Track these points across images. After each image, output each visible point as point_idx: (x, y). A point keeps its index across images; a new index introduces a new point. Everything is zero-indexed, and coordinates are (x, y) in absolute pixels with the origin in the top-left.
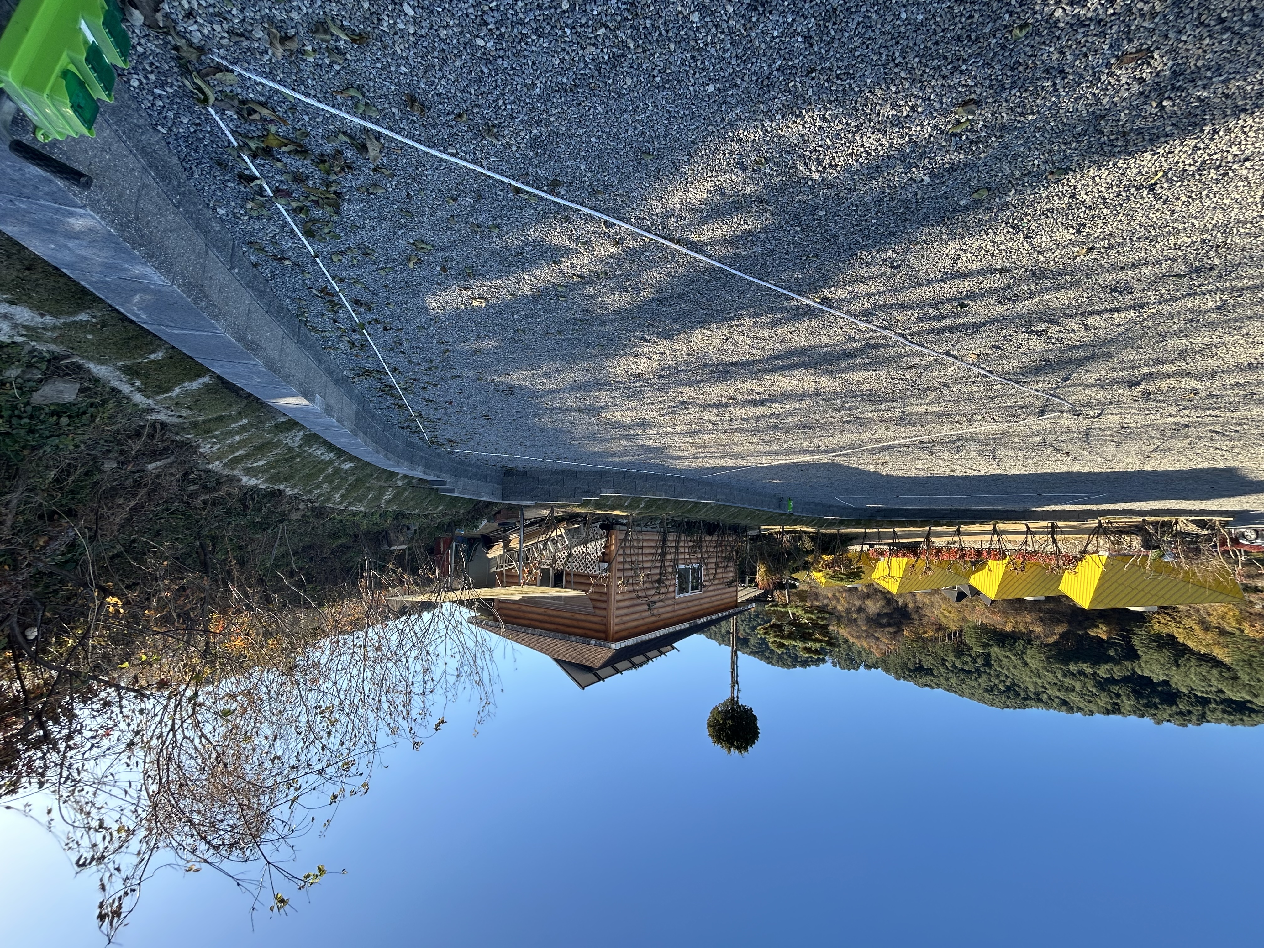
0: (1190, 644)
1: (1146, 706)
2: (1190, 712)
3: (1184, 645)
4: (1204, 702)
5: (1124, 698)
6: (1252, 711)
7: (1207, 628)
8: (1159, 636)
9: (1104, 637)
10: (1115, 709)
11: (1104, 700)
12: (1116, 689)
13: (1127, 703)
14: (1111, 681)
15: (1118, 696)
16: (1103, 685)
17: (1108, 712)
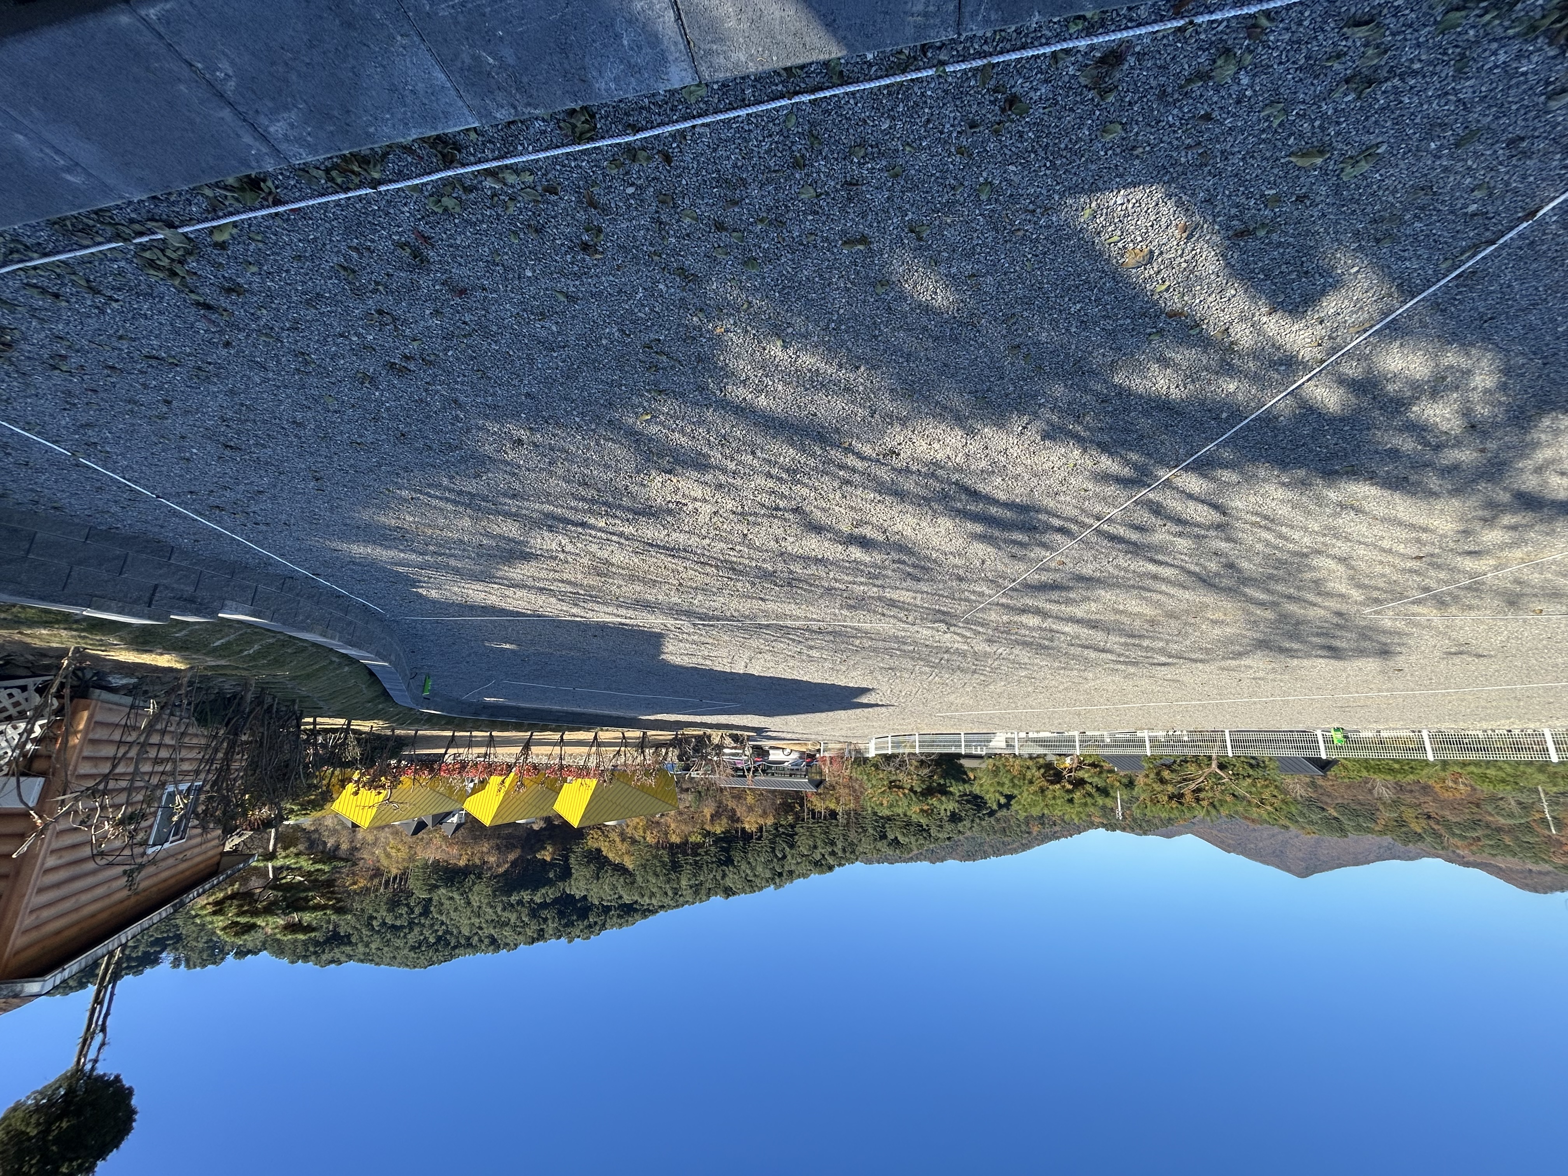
0: (611, 856)
1: (566, 925)
3: (606, 857)
4: (607, 910)
6: (636, 910)
7: (623, 840)
8: (590, 851)
9: (548, 859)
10: (541, 936)
12: (544, 913)
13: (551, 926)
14: (544, 905)
15: (545, 920)
17: (533, 941)
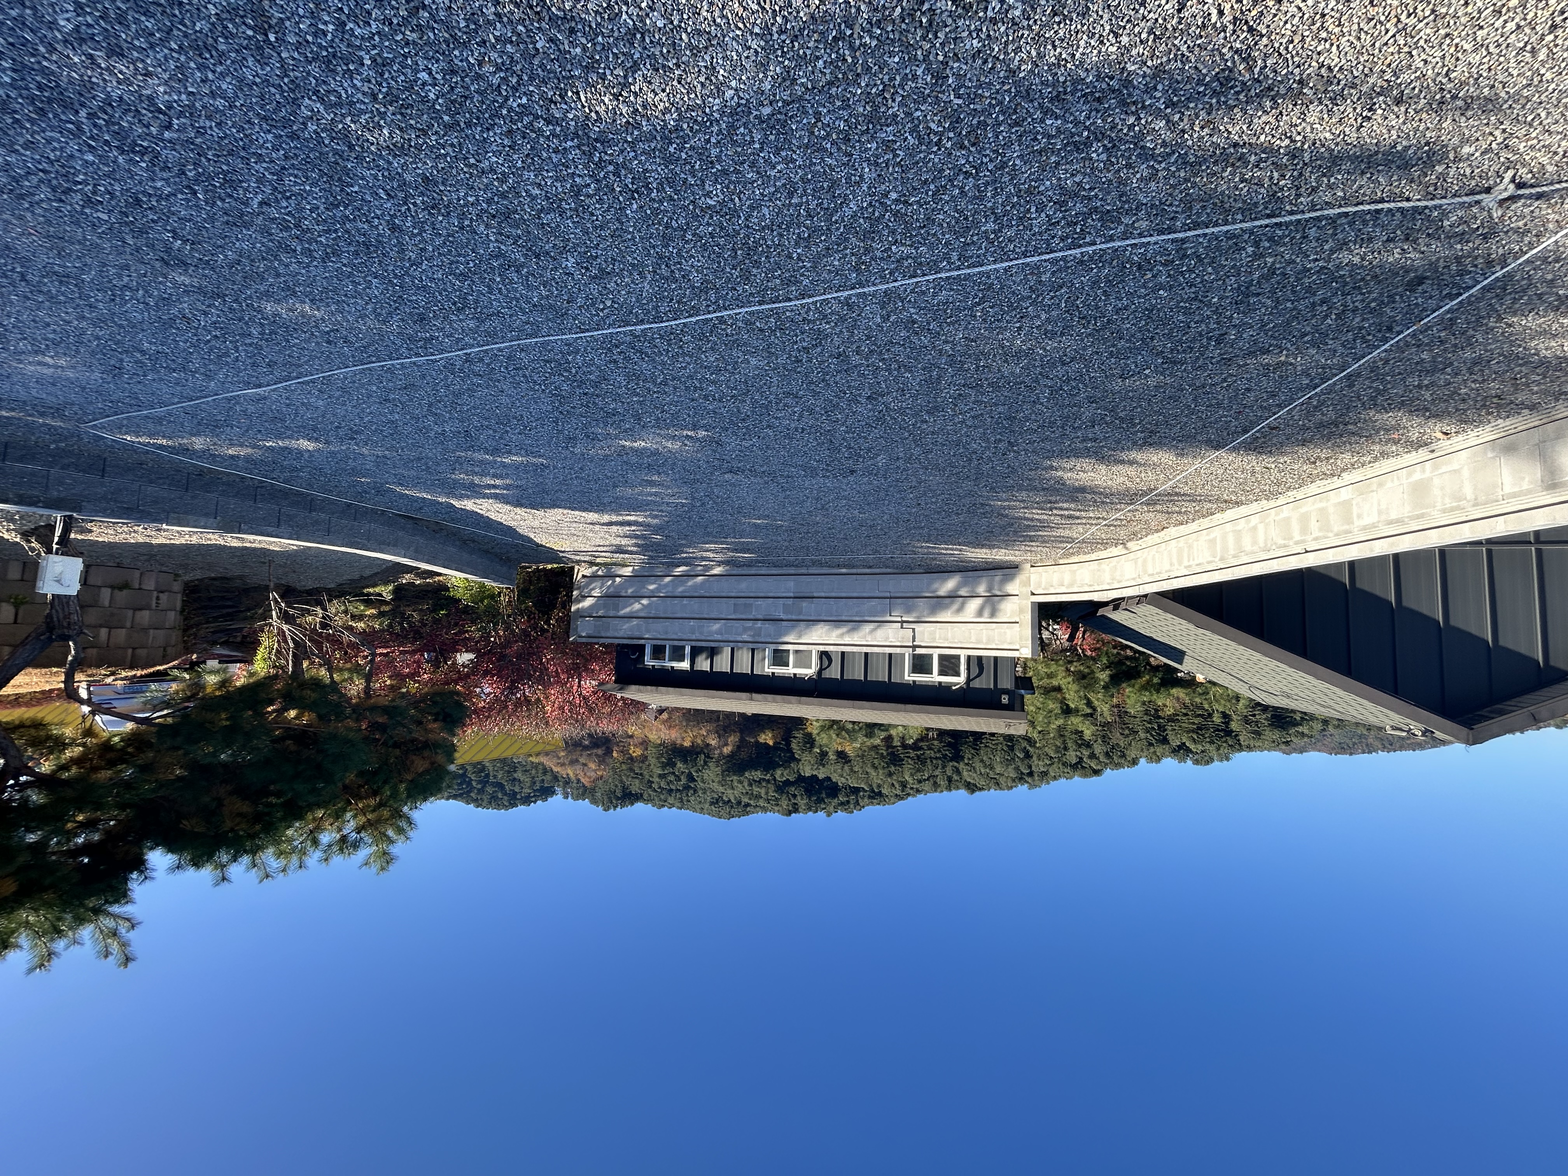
2: (848, 802)
5: (799, 798)
11: (784, 803)
16: (782, 788)
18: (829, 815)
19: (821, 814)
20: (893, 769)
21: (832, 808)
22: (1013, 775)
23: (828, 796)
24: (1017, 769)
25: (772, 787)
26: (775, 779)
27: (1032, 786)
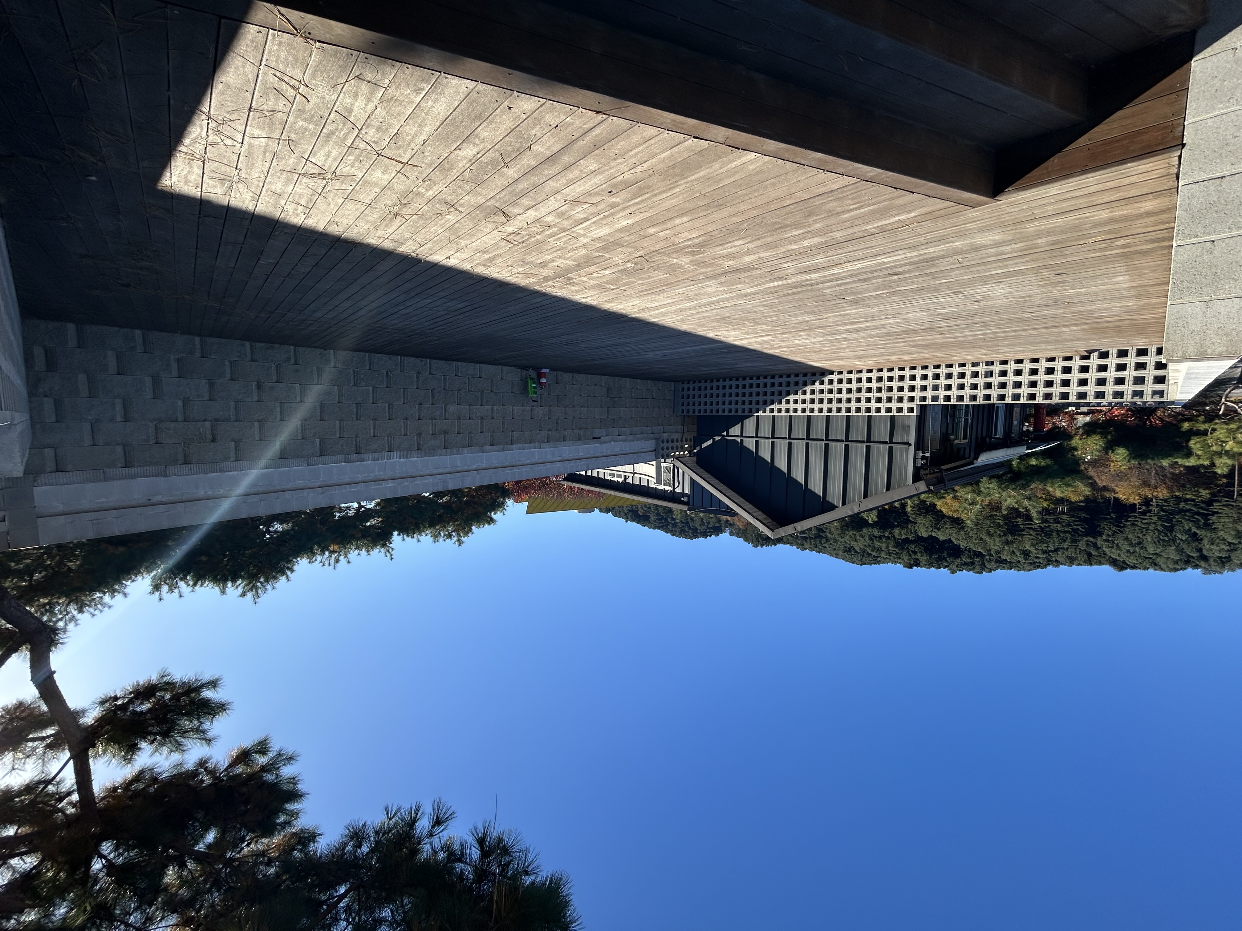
18: (953, 572)
19: (944, 571)
20: (1010, 538)
21: (955, 567)
22: (1175, 556)
23: (950, 555)
24: (1181, 551)
25: (891, 543)
26: (894, 537)
27: (1207, 571)
